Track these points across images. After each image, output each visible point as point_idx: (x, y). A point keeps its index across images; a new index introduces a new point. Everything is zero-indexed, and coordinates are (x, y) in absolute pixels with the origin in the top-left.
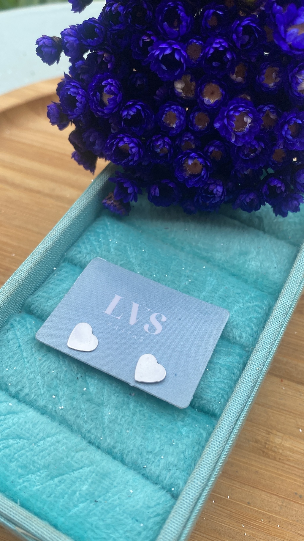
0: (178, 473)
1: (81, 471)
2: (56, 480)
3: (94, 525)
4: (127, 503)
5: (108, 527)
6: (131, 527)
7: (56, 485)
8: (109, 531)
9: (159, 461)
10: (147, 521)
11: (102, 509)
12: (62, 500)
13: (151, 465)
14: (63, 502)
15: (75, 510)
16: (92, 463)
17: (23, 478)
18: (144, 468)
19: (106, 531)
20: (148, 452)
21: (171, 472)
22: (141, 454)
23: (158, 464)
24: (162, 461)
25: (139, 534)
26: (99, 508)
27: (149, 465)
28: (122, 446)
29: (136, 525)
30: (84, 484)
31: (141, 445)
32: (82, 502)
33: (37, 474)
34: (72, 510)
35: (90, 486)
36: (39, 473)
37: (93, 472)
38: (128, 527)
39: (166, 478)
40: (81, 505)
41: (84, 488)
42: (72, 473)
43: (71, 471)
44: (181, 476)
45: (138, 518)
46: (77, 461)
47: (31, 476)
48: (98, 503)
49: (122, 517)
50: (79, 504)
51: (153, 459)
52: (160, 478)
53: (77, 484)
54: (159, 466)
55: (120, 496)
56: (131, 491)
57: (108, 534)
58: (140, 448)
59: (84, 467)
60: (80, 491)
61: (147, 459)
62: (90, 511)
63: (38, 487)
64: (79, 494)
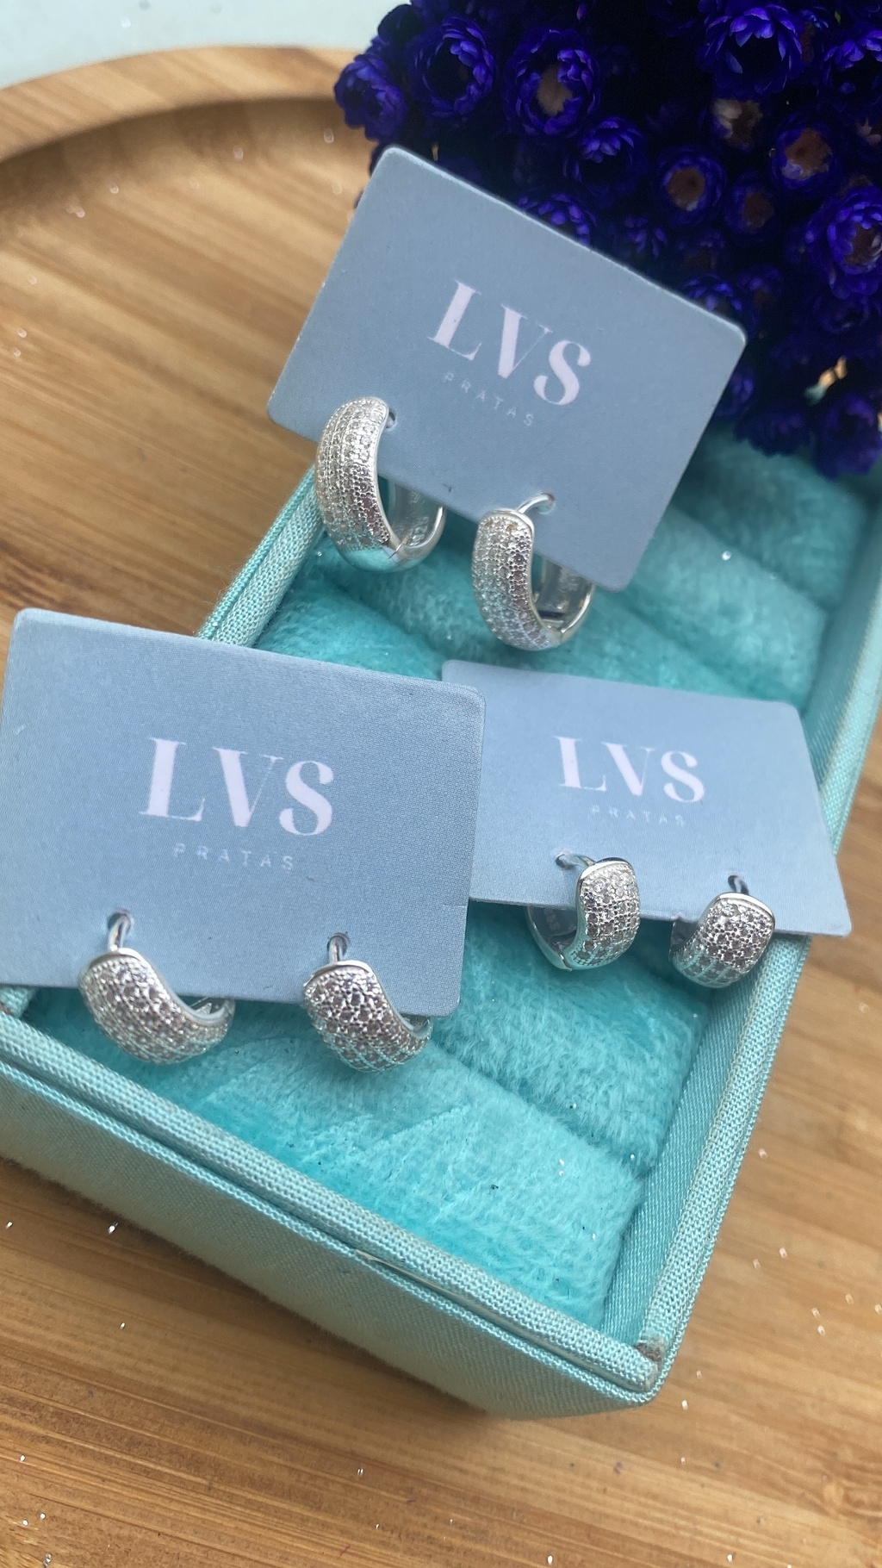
0: (644, 1120)
1: (447, 1115)
2: (397, 1138)
3: (494, 1241)
4: (557, 1190)
5: (526, 1244)
6: (573, 1243)
7: (399, 1151)
8: (530, 1252)
9: (606, 1093)
10: (602, 1227)
11: (508, 1204)
12: (415, 1187)
13: (588, 1101)
14: (420, 1190)
15: (447, 1209)
16: (468, 1099)
17: (315, 1135)
18: (571, 1107)
19: (521, 1252)
20: (582, 1071)
21: (631, 1117)
22: (567, 1075)
23: (605, 1100)
24: (614, 1095)
25: (588, 1257)
26: (502, 1203)
27: (584, 1102)
28: (524, 1058)
29: (581, 1236)
30: (460, 1147)
31: (567, 1057)
32: (463, 1188)
33: (348, 1126)
34: (441, 1209)
35: (474, 1150)
36: (352, 1124)
37: (477, 1120)
38: (567, 1242)
39: (619, 1134)
40: (461, 1197)
41: (464, 1154)
42: (429, 1122)
43: (428, 1116)
44: (651, 1128)
45: (584, 1221)
46: (438, 1093)
47: (336, 1130)
48: (498, 1191)
49: (553, 1222)
50: (456, 1195)
51: (591, 1089)
52: (609, 1134)
53: (446, 1148)
54: (607, 1105)
55: (541, 1175)
56: (562, 1162)
57: (526, 1262)
58: (566, 1062)
59: (456, 1107)
60: (455, 1163)
61: (580, 1087)
62: (485, 1209)
63: (357, 1158)
64: (453, 1169)
